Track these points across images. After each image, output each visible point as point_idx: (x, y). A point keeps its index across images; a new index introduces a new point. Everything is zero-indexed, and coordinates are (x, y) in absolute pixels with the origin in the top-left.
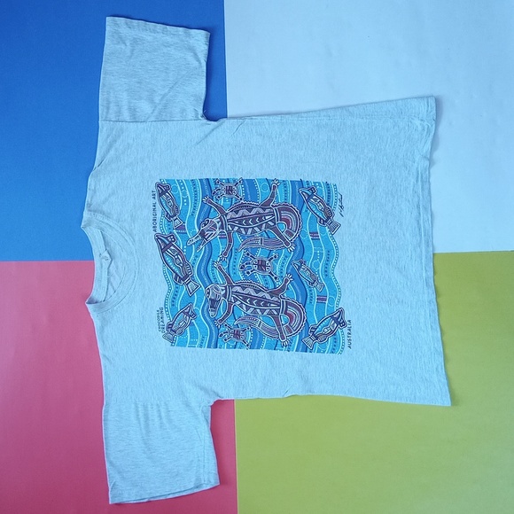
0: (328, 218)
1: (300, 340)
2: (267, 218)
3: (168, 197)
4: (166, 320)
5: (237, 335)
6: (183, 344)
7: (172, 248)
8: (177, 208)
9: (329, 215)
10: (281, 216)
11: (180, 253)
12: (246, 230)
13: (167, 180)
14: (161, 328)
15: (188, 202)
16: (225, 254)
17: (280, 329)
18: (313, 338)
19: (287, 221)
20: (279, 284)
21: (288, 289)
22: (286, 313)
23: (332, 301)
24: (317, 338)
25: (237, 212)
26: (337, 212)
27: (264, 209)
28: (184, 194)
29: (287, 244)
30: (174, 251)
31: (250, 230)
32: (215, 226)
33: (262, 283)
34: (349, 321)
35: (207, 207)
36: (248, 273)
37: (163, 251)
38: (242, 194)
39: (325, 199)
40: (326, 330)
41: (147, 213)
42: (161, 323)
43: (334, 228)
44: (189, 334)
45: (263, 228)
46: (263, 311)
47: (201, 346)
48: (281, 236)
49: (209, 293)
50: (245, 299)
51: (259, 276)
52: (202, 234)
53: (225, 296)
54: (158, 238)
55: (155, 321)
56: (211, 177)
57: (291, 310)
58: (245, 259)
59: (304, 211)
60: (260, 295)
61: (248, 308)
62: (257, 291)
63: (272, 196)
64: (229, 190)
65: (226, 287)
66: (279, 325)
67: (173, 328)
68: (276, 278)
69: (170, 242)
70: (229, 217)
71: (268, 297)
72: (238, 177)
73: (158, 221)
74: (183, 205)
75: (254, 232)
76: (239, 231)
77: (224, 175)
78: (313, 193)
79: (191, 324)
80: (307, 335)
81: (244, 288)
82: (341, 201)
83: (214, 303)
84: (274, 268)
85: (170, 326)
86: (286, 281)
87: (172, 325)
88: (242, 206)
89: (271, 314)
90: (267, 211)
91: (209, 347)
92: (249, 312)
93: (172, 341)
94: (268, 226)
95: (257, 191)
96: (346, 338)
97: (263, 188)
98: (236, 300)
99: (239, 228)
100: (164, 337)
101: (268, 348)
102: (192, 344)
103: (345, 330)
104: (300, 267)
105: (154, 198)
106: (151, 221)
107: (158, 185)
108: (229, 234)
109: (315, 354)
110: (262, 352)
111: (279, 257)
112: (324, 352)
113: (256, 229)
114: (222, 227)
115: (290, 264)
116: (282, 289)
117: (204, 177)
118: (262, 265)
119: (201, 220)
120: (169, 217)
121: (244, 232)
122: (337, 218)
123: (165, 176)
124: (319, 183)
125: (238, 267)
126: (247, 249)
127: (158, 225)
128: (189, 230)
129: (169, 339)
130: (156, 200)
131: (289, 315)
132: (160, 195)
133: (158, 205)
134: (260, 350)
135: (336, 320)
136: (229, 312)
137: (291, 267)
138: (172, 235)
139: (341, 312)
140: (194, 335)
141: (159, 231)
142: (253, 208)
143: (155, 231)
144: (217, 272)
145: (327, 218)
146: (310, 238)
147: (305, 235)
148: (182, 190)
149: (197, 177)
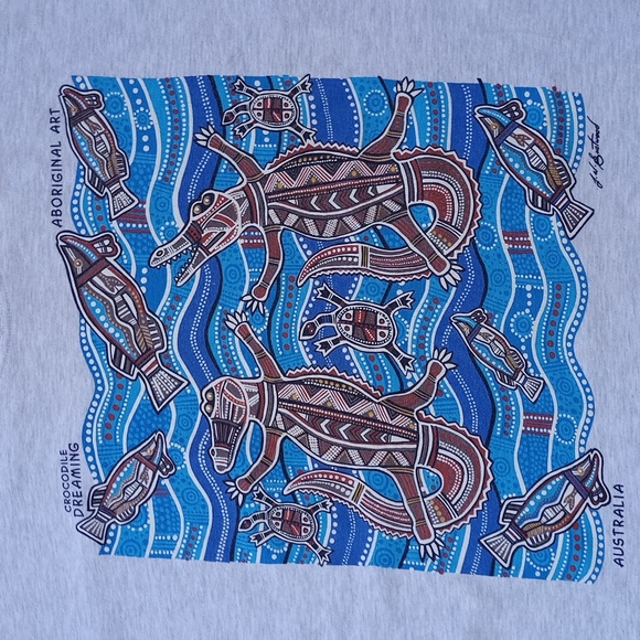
0: (560, 190)
1: (475, 540)
2: (380, 189)
3: (94, 127)
4: (88, 480)
5: (292, 523)
6: (133, 547)
7: (107, 272)
8: (122, 159)
9: (561, 183)
10: (420, 184)
11: (129, 287)
12: (321, 223)
13: (94, 80)
14: (71, 501)
15: (152, 143)
16: (260, 291)
17: (416, 508)
18: (513, 535)
19: (439, 199)
20: (415, 378)
21: (439, 392)
22: (433, 462)
23: (566, 429)
24: (523, 535)
25: (294, 173)
26: (583, 172)
27: (373, 166)
28: (143, 119)
29: (439, 265)
30: (111, 283)
31: (331, 226)
32: (231, 211)
33: (363, 374)
34: (618, 488)
35: (207, 156)
36: (325, 346)
37: (80, 281)
38: (309, 123)
39: (550, 136)
40: (550, 513)
41: (35, 174)
42: (73, 489)
43: (575, 217)
44: (152, 521)
45: (369, 220)
46: (367, 456)
47: (186, 555)
48: (420, 242)
49: (211, 403)
50: (315, 421)
51: (354, 354)
52: (195, 234)
53: (257, 410)
54: (65, 245)
55: (55, 479)
56: (221, 70)
57: (447, 453)
58: (318, 306)
59: (487, 170)
60: (360, 408)
61: (324, 447)
62: (352, 398)
63: (397, 128)
64: (273, 110)
65: (260, 386)
66: (412, 496)
67: (109, 504)
68: (405, 362)
69: (102, 257)
70: (270, 187)
71: (382, 415)
72: (299, 73)
73: (66, 197)
74: (139, 149)
75: (343, 228)
76: (300, 229)
77: (258, 66)
78: (513, 118)
79: (160, 491)
80: (494, 527)
81: (312, 389)
82: (595, 142)
83: (226, 431)
84: (402, 331)
85: (98, 498)
86: (436, 369)
87: (105, 493)
88: (309, 157)
89: (390, 463)
90: (381, 170)
91: (210, 556)
92: (327, 459)
93: (103, 541)
94: (383, 213)
95: (351, 112)
96: (608, 538)
97: (372, 104)
98: (289, 423)
99: (301, 217)
100: (81, 528)
101: (382, 560)
102: (163, 550)
103: (607, 514)
104: (474, 331)
105: (55, 130)
106: (47, 197)
107: (69, 93)
108: (271, 233)
109: (518, 582)
110: (365, 574)
111: (416, 301)
112: (544, 576)
113: (350, 220)
114: (251, 215)
115: (446, 321)
116: (423, 395)
117: (200, 72)
118: (364, 326)
119: (190, 195)
120: (98, 185)
121: (314, 231)
122: (583, 191)
123: (85, 69)
124: (533, 91)
125: (298, 329)
126: (323, 279)
127: (65, 209)
128: (157, 223)
129: (92, 535)
130: (62, 136)
131: (444, 468)
132: (73, 122)
133: (67, 152)
134: (357, 569)
135: (579, 484)
136: (268, 457)
137: (449, 330)
138: (106, 234)
139: (594, 459)
140: (167, 523)
141: (68, 224)
142: (341, 161)
143: (57, 223)
144: (235, 343)
145: (556, 192)
146: (505, 247)
147: (490, 238)
148: (135, 107)
149: (179, 70)
